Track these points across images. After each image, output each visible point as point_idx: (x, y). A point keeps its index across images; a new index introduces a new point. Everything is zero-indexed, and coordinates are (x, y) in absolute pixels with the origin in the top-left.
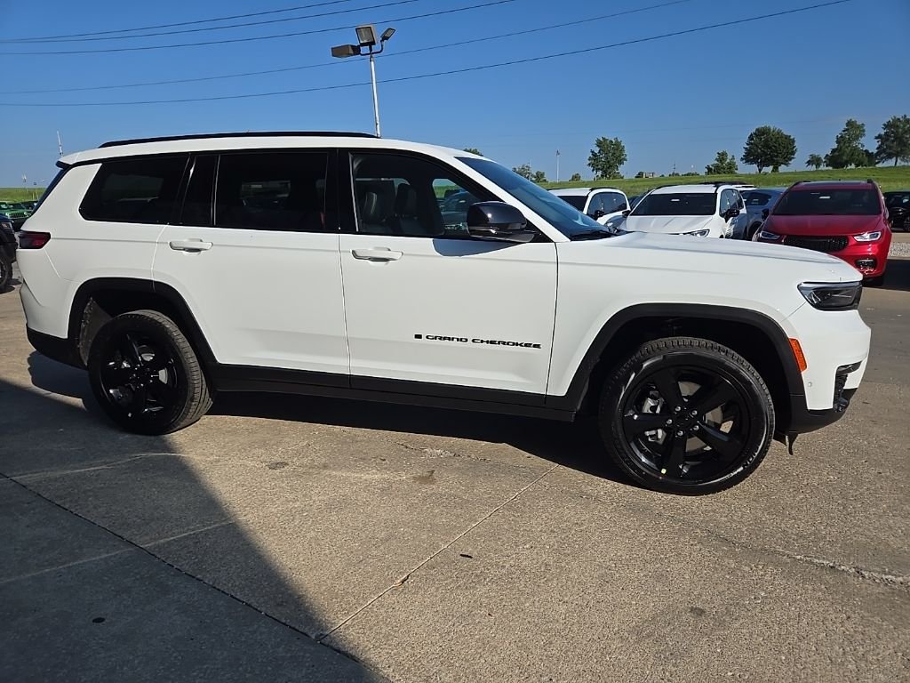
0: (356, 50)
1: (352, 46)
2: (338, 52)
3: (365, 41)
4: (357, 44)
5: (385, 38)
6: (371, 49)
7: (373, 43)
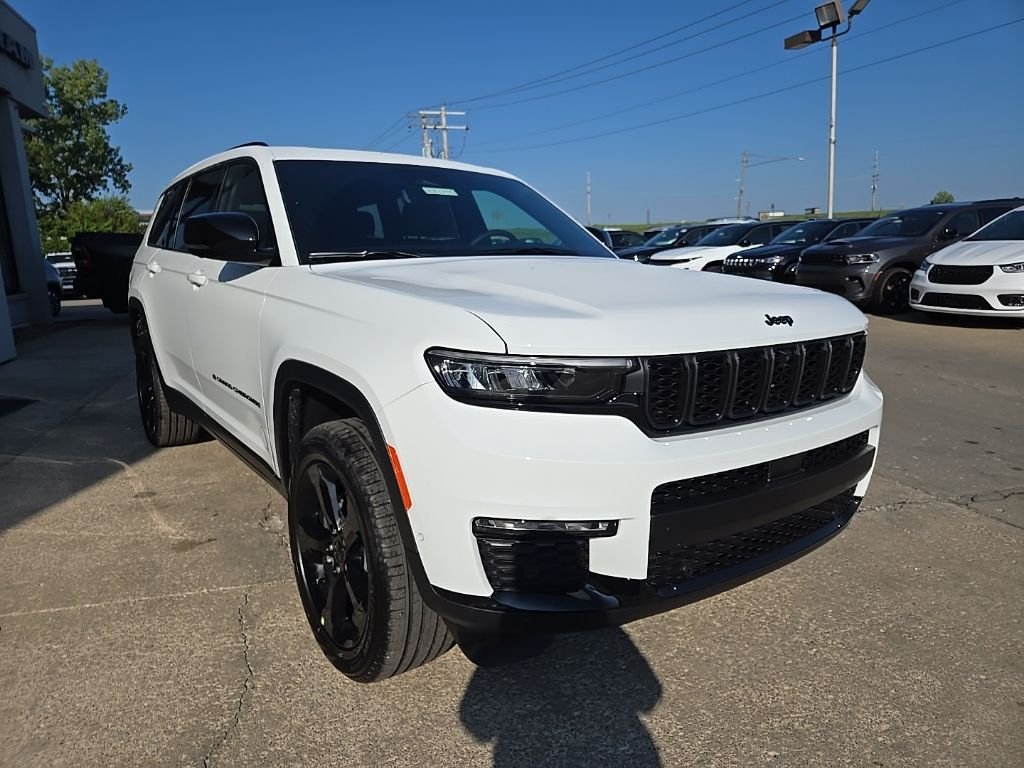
0: (816, 36)
1: (810, 32)
2: (791, 43)
3: (828, 22)
4: (817, 28)
5: (853, 12)
6: (834, 32)
7: (838, 22)
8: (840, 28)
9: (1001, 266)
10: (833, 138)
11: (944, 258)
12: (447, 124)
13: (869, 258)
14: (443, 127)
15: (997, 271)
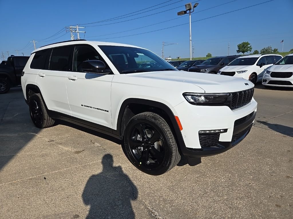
1: (184, 11)
2: (179, 14)
3: (188, 9)
4: (186, 10)
5: (195, 7)
6: (190, 11)
7: (191, 9)
8: (191, 11)
9: (237, 72)
10: (191, 39)
11: (224, 70)
12: (79, 31)
13: (205, 70)
14: (77, 31)
15: (236, 73)
